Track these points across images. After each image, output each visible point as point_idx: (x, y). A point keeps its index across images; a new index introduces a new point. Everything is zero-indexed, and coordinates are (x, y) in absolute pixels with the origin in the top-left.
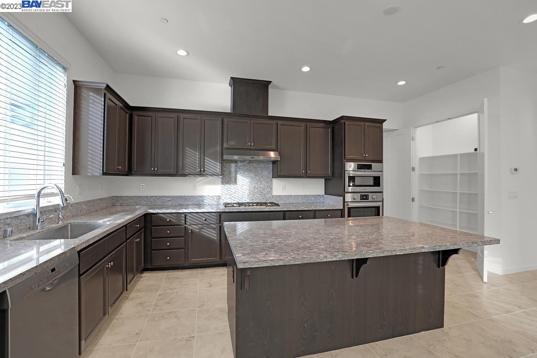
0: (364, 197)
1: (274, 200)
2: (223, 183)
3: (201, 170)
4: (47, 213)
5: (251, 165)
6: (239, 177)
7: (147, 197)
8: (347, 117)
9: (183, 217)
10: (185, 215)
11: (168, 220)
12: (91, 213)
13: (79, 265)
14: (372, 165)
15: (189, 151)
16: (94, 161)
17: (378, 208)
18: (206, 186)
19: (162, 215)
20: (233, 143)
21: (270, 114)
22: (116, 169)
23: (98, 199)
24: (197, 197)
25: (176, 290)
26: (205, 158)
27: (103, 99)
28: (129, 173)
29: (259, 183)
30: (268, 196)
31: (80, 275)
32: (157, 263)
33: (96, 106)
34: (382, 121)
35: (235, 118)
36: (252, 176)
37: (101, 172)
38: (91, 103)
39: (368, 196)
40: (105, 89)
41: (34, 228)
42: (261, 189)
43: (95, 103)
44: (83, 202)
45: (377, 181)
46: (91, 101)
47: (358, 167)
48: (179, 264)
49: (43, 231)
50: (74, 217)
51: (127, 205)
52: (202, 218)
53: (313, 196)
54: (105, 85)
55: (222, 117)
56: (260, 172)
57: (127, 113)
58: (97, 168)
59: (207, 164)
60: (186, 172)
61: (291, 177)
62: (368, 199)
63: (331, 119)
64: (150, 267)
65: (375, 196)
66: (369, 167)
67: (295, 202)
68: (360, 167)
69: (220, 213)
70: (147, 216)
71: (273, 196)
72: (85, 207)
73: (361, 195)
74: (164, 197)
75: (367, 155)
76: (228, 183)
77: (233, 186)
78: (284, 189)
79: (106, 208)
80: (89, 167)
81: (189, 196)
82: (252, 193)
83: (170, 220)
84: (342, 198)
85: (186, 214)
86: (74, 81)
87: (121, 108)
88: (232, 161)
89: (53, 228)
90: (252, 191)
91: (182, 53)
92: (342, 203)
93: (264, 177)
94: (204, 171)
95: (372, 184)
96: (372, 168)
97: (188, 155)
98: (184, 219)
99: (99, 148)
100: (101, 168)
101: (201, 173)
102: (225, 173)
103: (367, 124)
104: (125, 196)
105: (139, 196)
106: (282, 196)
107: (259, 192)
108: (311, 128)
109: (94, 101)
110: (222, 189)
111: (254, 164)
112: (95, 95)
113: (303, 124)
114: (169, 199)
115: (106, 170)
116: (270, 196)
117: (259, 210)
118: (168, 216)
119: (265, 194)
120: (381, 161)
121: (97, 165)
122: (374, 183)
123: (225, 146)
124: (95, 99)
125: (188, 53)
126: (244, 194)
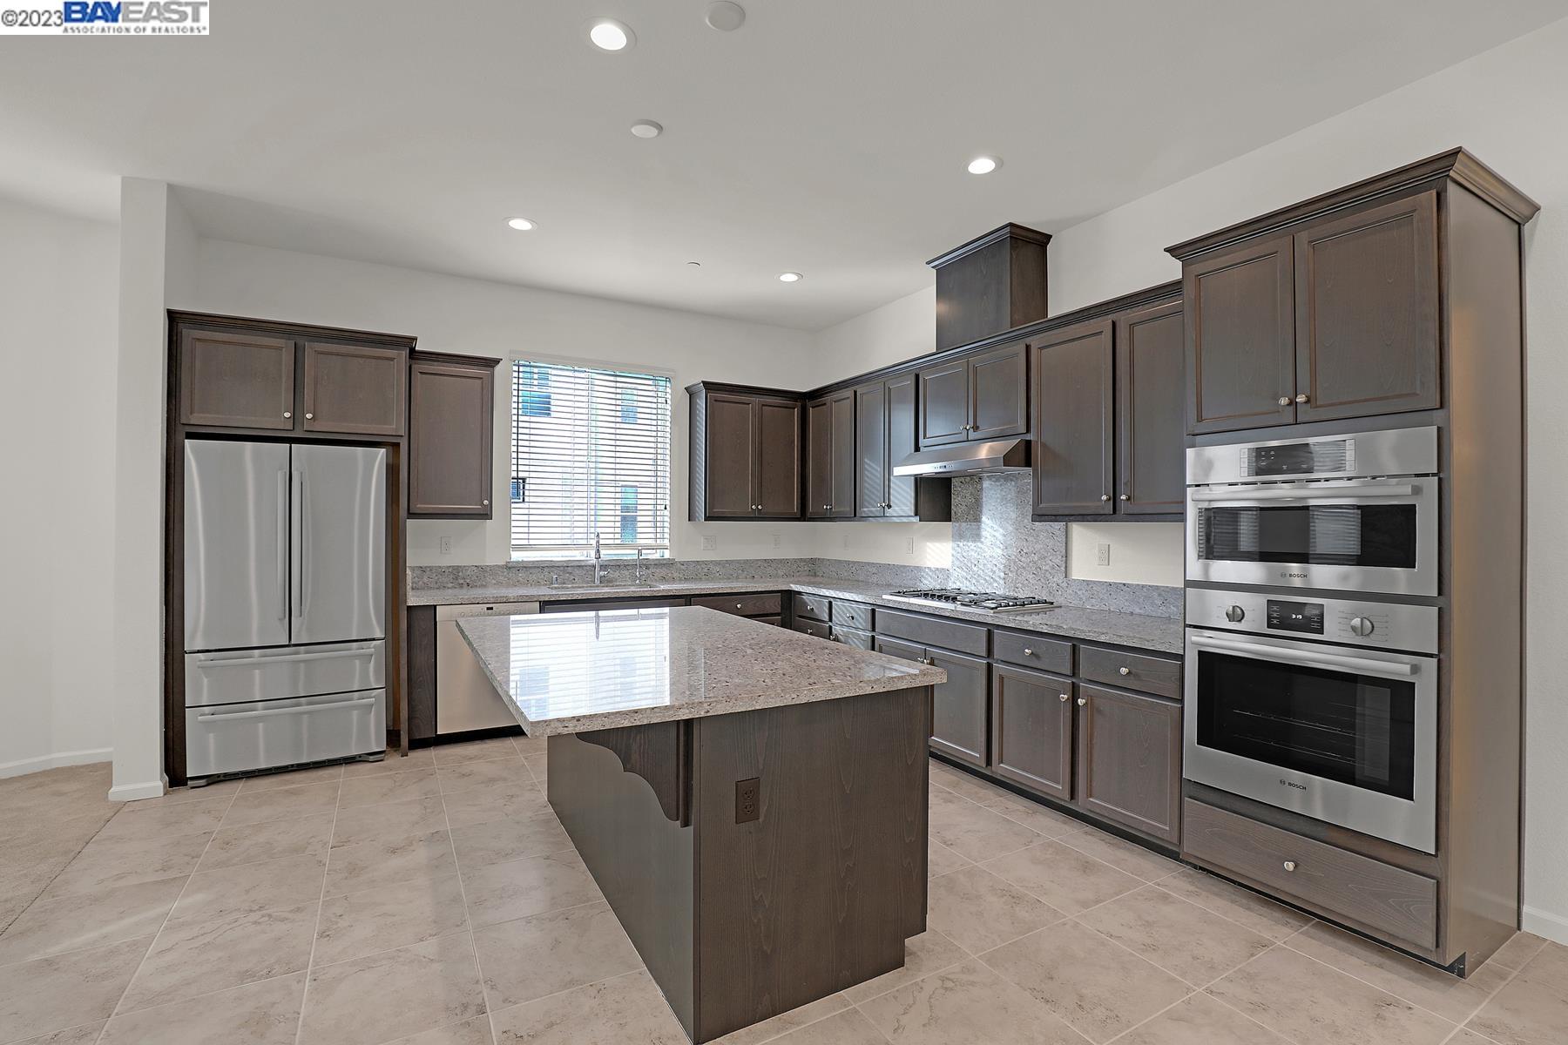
1: (1070, 594)
2: (955, 538)
3: (883, 507)
7: (848, 563)
9: (825, 605)
10: (830, 603)
11: (809, 608)
15: (870, 465)
18: (927, 543)
19: (805, 597)
22: (750, 510)
24: (912, 569)
26: (891, 477)
27: (704, 406)
29: (1030, 539)
30: (1055, 580)
33: (700, 417)
37: (703, 516)
40: (706, 388)
42: (1036, 558)
47: (1252, 461)
52: (845, 611)
54: (702, 384)
55: (916, 370)
57: (794, 408)
59: (894, 493)
62: (1321, 631)
69: (872, 606)
71: (1070, 582)
74: (868, 564)
75: (1300, 399)
77: (974, 544)
78: (1104, 559)
81: (901, 565)
82: (1012, 567)
83: (812, 609)
85: (832, 600)
86: (686, 389)
90: (1015, 562)
91: (789, 278)
94: (889, 507)
97: (869, 475)
100: (703, 510)
101: (884, 513)
102: (960, 510)
106: (1094, 582)
107: (1031, 564)
108: (1135, 328)
110: (952, 554)
114: (874, 570)
115: (712, 513)
116: (1060, 582)
118: (810, 601)
119: (1048, 575)
125: (800, 276)
126: (995, 569)
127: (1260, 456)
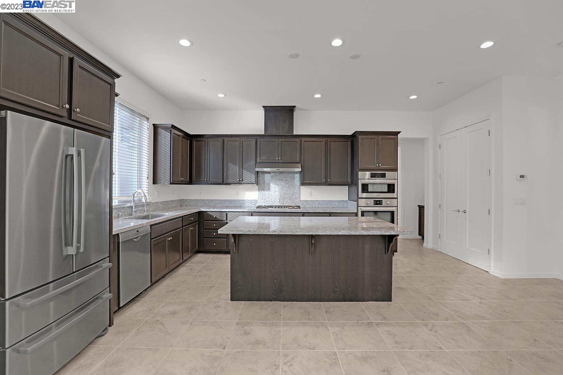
0: (378, 203)
1: (301, 204)
2: (259, 190)
3: (240, 180)
4: (138, 207)
5: (282, 175)
6: (272, 186)
7: (204, 200)
8: (360, 132)
9: (224, 215)
10: (227, 214)
11: (214, 217)
12: (165, 209)
13: (151, 233)
14: (385, 173)
15: (231, 166)
16: (165, 175)
17: (392, 213)
18: (246, 192)
19: (210, 213)
20: (264, 158)
21: (295, 133)
22: (180, 180)
23: (170, 201)
24: (239, 201)
25: (215, 265)
26: (243, 171)
27: (170, 135)
28: (190, 182)
29: (288, 190)
30: (296, 201)
31: (151, 239)
32: (207, 248)
33: (166, 139)
34: (397, 133)
35: (266, 138)
36: (283, 184)
37: (169, 183)
38: (163, 137)
39: (382, 202)
40: (171, 127)
41: (132, 215)
42: (290, 195)
43: (165, 137)
44: (160, 202)
45: (391, 188)
46: (163, 136)
47: (371, 175)
48: (223, 250)
49: (136, 216)
50: (153, 211)
51: (190, 206)
53: (337, 201)
54: (171, 125)
55: (256, 138)
56: (289, 180)
57: (188, 140)
58: (167, 180)
59: (245, 176)
60: (229, 182)
61: (313, 185)
62: (382, 205)
63: (350, 133)
64: (202, 250)
65: (389, 202)
66: (383, 176)
67: (320, 206)
68: (373, 176)
69: (252, 213)
70: (200, 213)
71: (301, 201)
72: (160, 205)
73: (374, 200)
74: (215, 200)
75: (380, 165)
76: (263, 190)
77: (267, 192)
78: (311, 194)
79: (176, 207)
80: (162, 179)
81: (234, 200)
82: (282, 198)
83: (216, 217)
84: (356, 203)
85: (227, 213)
86: (153, 124)
87: (183, 138)
88: (266, 172)
89: (141, 215)
90: (283, 197)
91: (221, 95)
92: (356, 208)
93: (292, 185)
94: (242, 180)
95: (386, 190)
96: (385, 176)
97: (231, 169)
98: (226, 216)
99: (168, 167)
100: (169, 180)
101: (240, 183)
102: (261, 182)
103: (380, 137)
104: (189, 200)
105: (198, 200)
106: (308, 200)
107: (288, 197)
108: (331, 143)
109: (165, 136)
110: (258, 195)
111: (284, 175)
112: (165, 132)
113: (324, 139)
114: (219, 202)
115: (172, 181)
116: (298, 201)
117: (282, 211)
118: (214, 214)
119: (294, 199)
120: (396, 170)
121: (167, 178)
122: (388, 189)
123: (258, 160)
124: (165, 135)
125: (225, 95)
126: (275, 199)
127: (372, 174)
